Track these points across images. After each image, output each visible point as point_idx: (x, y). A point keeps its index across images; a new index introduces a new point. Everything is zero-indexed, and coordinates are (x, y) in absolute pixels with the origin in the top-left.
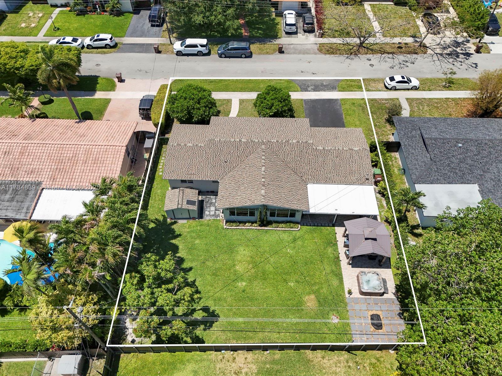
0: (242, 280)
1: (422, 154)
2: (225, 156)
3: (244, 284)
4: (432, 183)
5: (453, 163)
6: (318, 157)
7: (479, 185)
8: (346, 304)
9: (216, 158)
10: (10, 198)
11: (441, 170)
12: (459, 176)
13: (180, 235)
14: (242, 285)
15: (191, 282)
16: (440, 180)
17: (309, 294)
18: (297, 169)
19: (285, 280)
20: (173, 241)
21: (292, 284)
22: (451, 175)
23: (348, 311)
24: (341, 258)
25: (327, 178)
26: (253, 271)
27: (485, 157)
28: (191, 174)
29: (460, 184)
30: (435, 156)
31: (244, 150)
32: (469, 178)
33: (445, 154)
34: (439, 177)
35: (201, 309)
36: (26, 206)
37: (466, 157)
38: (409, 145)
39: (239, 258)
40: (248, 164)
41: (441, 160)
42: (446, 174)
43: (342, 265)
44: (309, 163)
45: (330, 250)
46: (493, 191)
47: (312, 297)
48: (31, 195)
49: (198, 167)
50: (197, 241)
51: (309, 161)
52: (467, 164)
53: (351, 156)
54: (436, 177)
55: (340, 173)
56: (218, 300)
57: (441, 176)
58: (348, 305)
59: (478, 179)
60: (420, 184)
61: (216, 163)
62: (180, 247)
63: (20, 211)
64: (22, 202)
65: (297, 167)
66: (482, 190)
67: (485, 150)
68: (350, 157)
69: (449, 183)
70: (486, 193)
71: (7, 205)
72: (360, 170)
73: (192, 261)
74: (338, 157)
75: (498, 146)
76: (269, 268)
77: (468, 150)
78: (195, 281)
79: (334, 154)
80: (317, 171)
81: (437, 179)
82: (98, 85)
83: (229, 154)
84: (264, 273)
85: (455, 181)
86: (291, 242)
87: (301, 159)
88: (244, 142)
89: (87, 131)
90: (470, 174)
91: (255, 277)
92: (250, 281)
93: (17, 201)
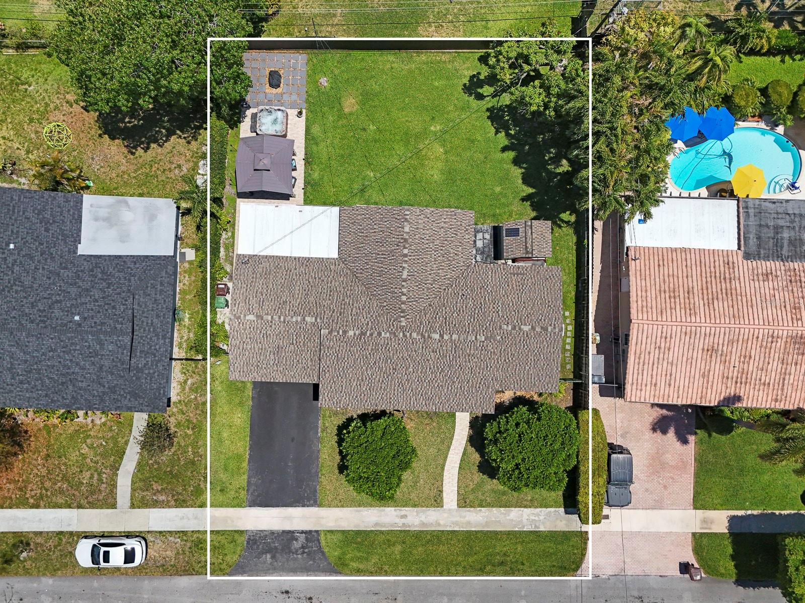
0: (435, 133)
1: (143, 313)
2: (466, 307)
3: (432, 128)
4: (147, 257)
5: (101, 289)
6: (316, 303)
7: (75, 252)
8: (307, 101)
9: (481, 303)
10: (781, 233)
11: (125, 278)
12: (100, 267)
13: (523, 199)
14: (436, 128)
15: (500, 132)
16: (132, 262)
17: (351, 114)
18: (352, 282)
19: (381, 131)
20: (531, 190)
21: (371, 127)
22: (111, 270)
23: (307, 92)
24: (303, 162)
25: (307, 266)
26: (421, 146)
27: (45, 298)
28: (518, 275)
29: (104, 256)
30: (126, 300)
31: (436, 318)
32: (85, 263)
33: (108, 304)
34: (132, 266)
35: (485, 97)
36: (752, 219)
37: (76, 299)
38: (157, 335)
39: (440, 165)
40: (428, 289)
41: (119, 294)
42: (119, 271)
43: (303, 153)
44: (331, 291)
45: (316, 175)
46: (60, 237)
47: (347, 110)
48: (751, 237)
49: (508, 286)
50: (498, 189)
51: (330, 295)
52: (79, 287)
53: (261, 304)
54: (137, 266)
55: (285, 273)
56: (465, 108)
57: (128, 268)
58: (304, 100)
59: (72, 263)
60: (165, 256)
61: (480, 293)
62: (520, 181)
63: (757, 211)
64: (760, 225)
65: (351, 286)
66: (75, 241)
67: (39, 310)
68: (263, 301)
69: (120, 257)
70: (72, 235)
71: (779, 221)
72: (253, 278)
73: (501, 161)
74: (284, 302)
75: (14, 317)
76: (400, 149)
77: (68, 311)
78: (496, 133)
79: (288, 308)
80: (320, 278)
81: (135, 263)
82: (730, 550)
83: (459, 311)
84: (407, 143)
85: (110, 260)
86: (368, 188)
87: (343, 300)
88: (435, 332)
89: (708, 368)
90: (82, 271)
91: (419, 137)
92: (425, 132)
93: (768, 226)
